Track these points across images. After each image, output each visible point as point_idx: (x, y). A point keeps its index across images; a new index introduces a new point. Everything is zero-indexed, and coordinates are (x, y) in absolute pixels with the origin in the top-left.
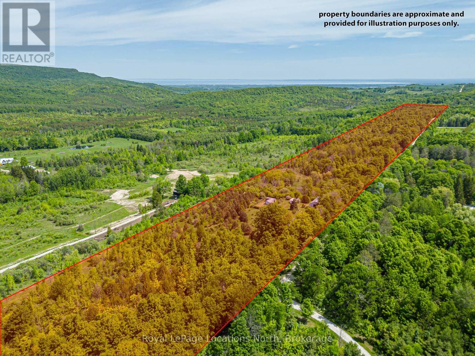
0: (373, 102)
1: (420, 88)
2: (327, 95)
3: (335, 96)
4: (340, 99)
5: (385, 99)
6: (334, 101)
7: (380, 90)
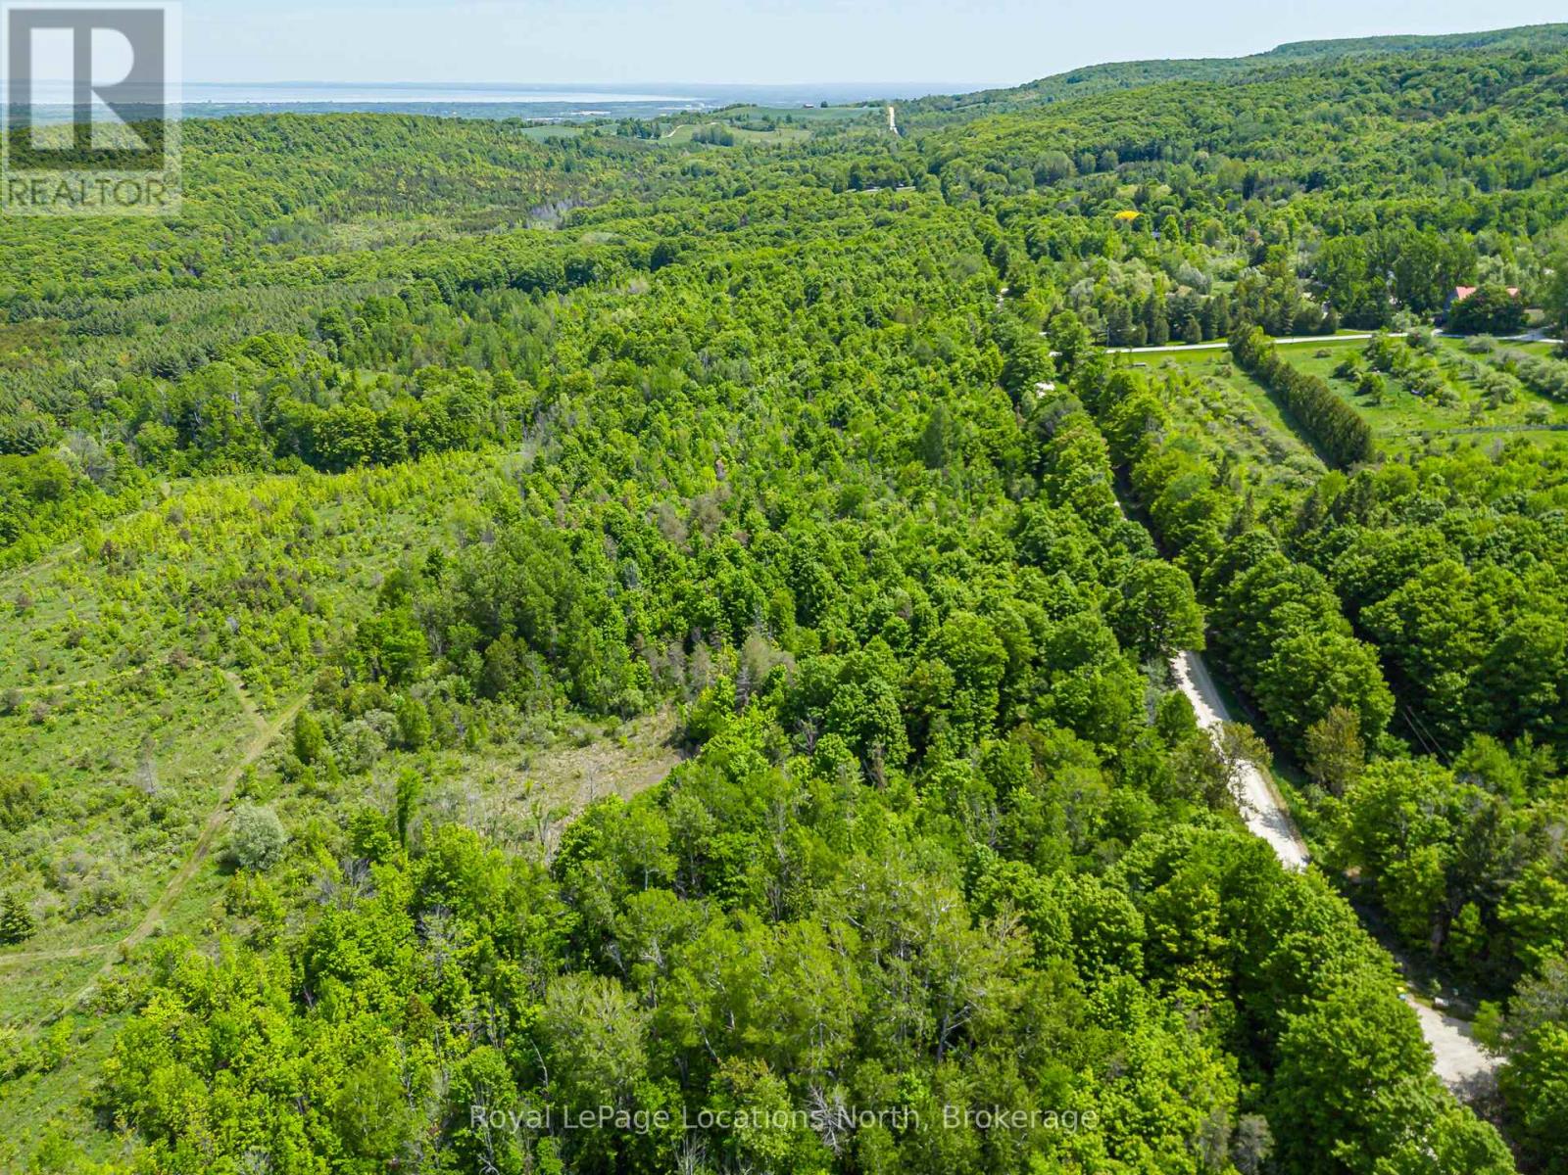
0: (636, 182)
1: (765, 119)
2: (445, 157)
5: (677, 169)
6: (482, 183)
7: (639, 130)
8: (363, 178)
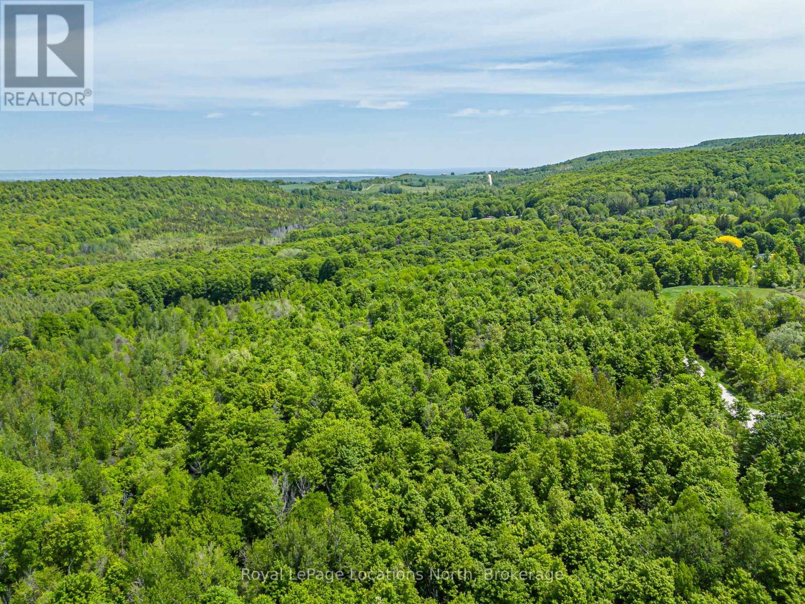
0: (340, 213)
1: (420, 181)
2: (228, 200)
3: (248, 200)
4: (260, 208)
5: (366, 206)
6: (245, 215)
7: (349, 186)
8: (172, 212)
